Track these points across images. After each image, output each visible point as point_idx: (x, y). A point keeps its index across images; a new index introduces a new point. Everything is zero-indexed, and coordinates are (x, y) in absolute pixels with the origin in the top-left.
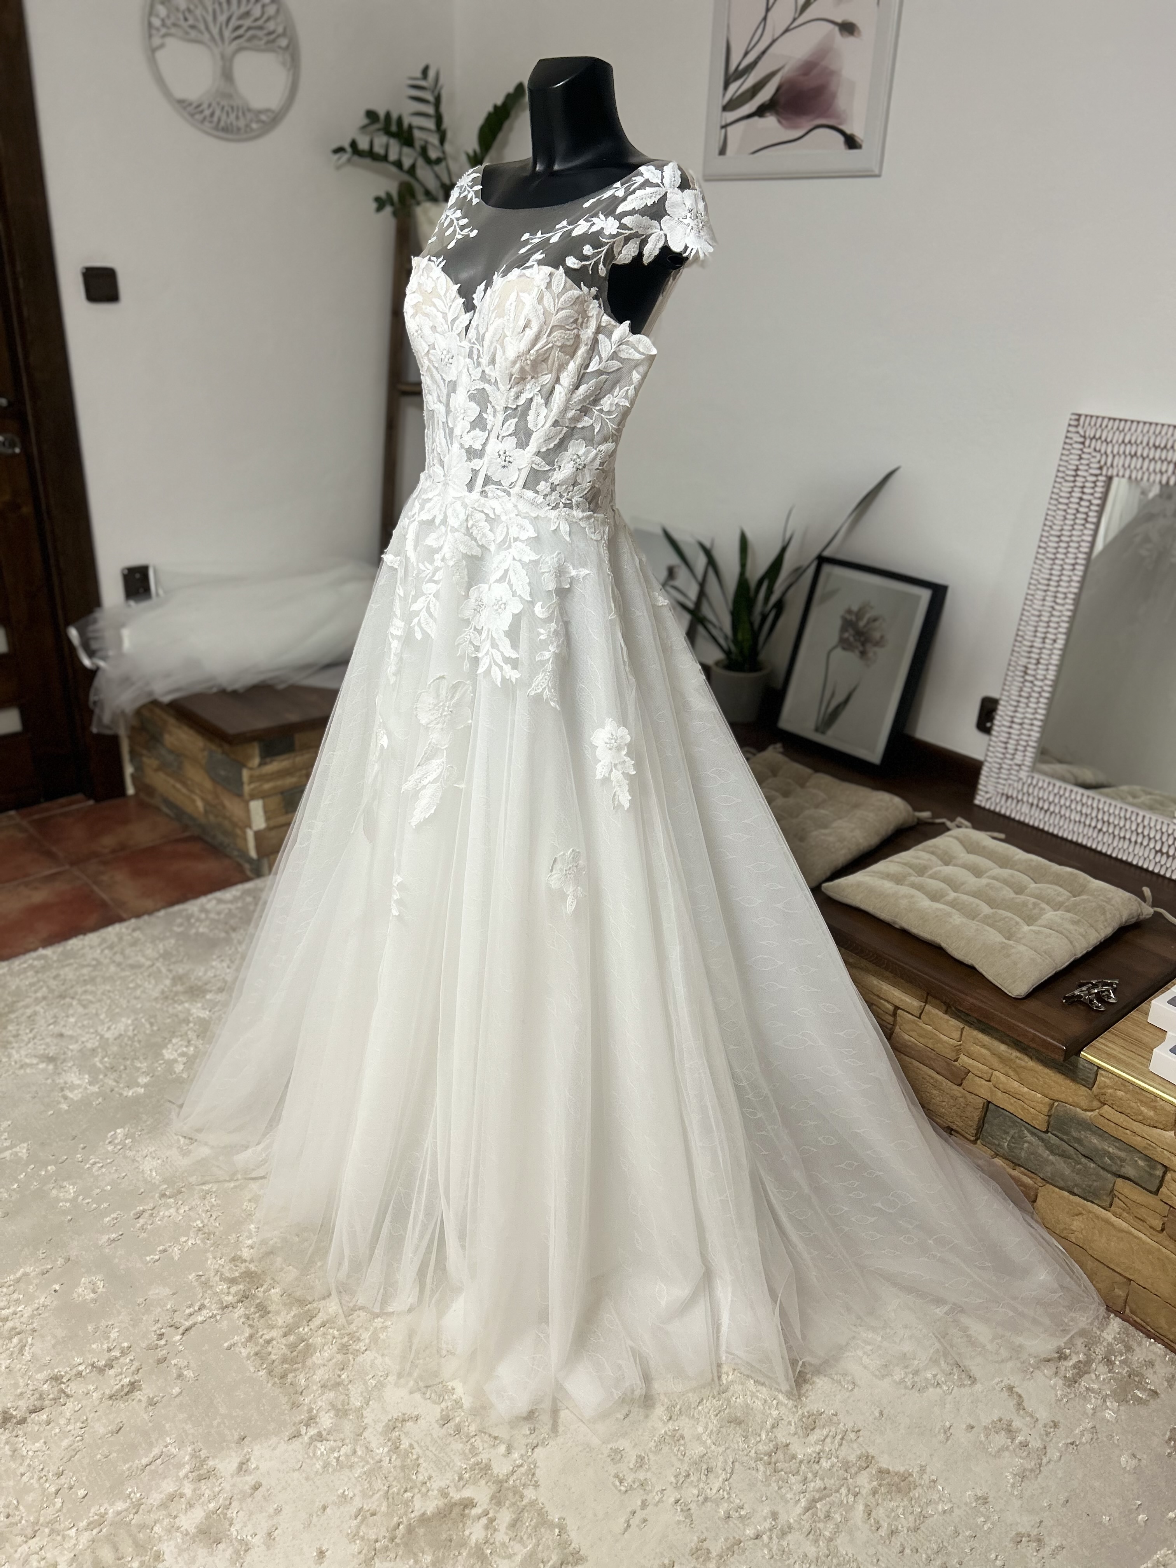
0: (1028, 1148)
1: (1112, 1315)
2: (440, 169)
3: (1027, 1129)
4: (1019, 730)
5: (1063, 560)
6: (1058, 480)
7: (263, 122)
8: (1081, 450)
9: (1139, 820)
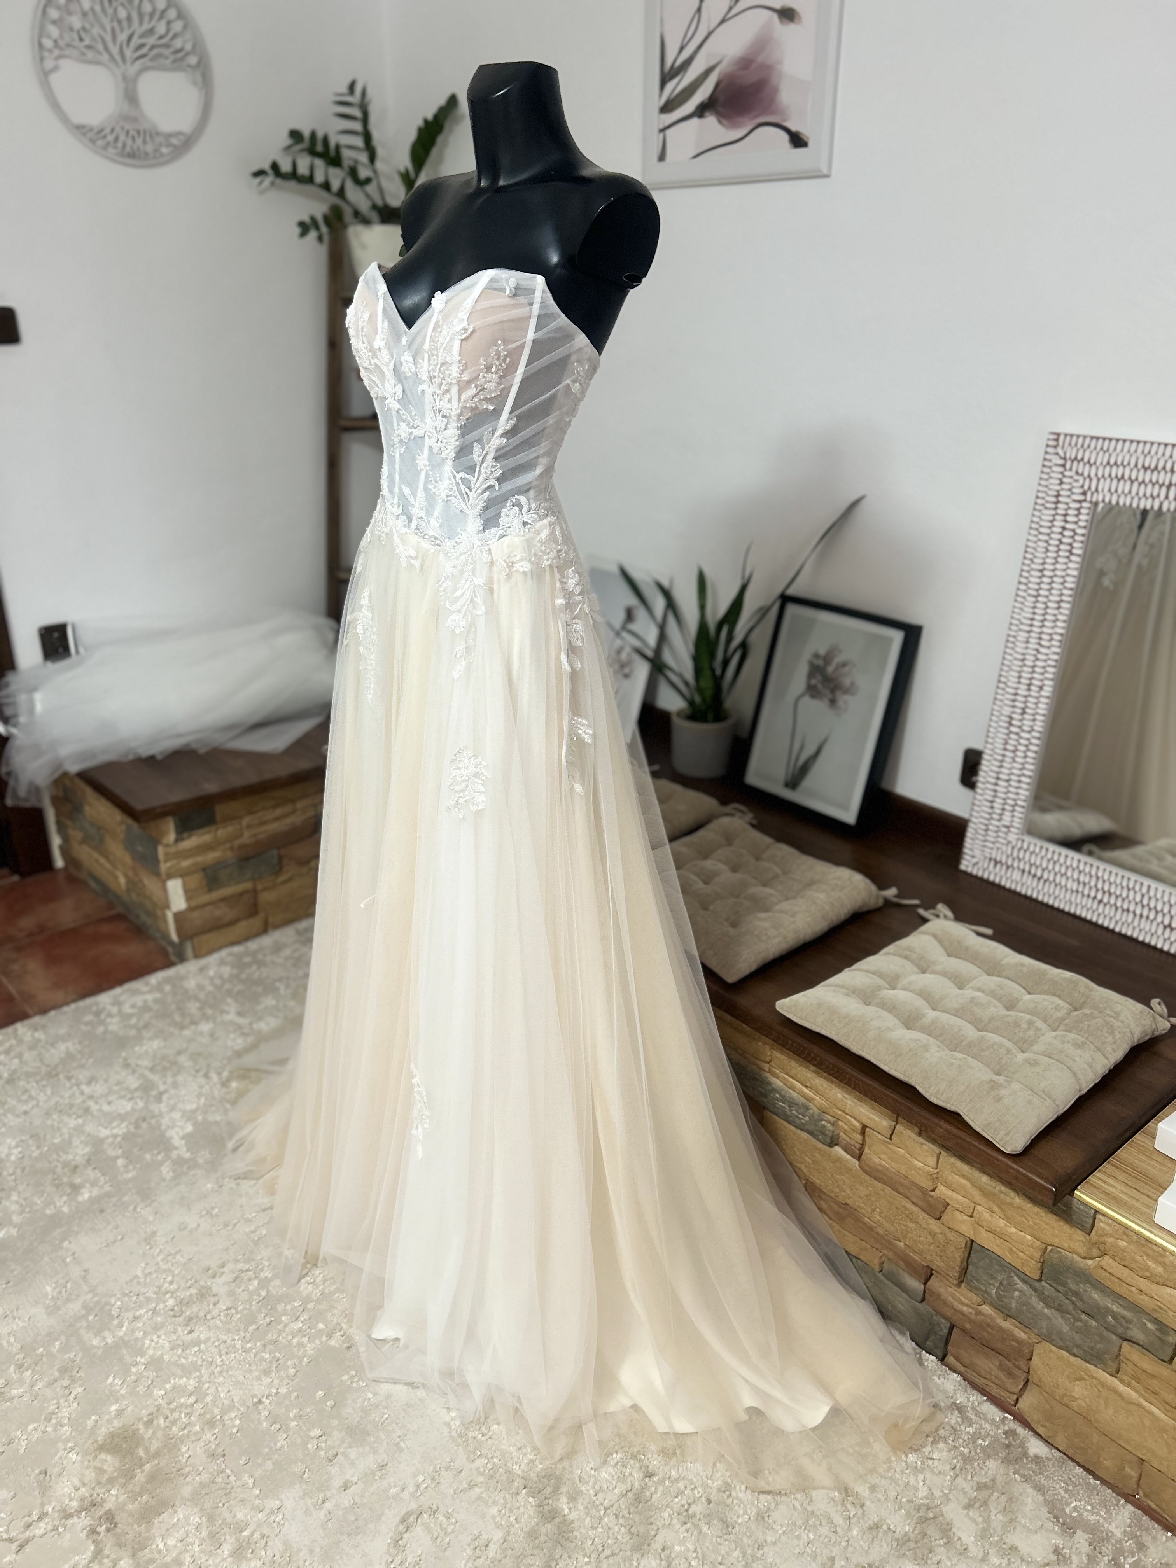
0: (1020, 1297)
1: (1122, 1501)
2: (371, 188)
3: (1017, 1275)
4: (1006, 787)
5: (1047, 597)
6: (1038, 507)
7: (174, 146)
8: (1062, 473)
9: (1144, 890)
